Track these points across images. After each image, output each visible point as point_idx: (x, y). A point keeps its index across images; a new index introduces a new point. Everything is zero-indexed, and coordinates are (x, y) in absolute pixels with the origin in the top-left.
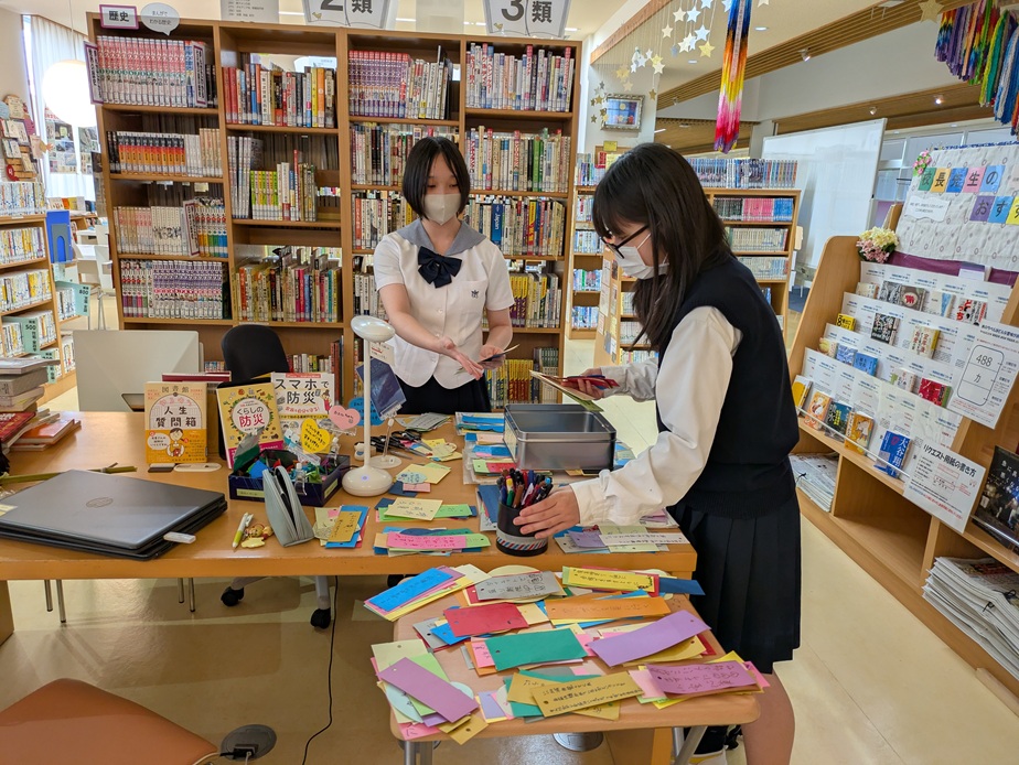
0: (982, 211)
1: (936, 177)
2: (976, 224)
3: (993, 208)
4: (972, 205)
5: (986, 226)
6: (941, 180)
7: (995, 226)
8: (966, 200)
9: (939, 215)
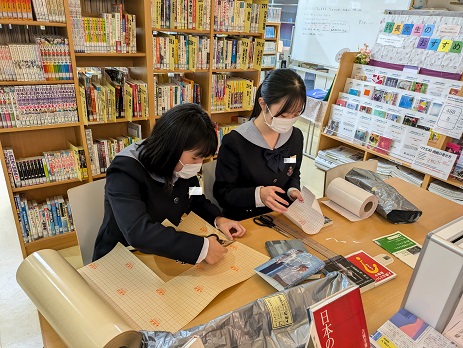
0: (423, 44)
1: (395, 26)
2: (420, 50)
3: (429, 44)
4: (417, 41)
5: (426, 51)
6: (398, 28)
7: (431, 52)
8: (414, 39)
9: (398, 45)
